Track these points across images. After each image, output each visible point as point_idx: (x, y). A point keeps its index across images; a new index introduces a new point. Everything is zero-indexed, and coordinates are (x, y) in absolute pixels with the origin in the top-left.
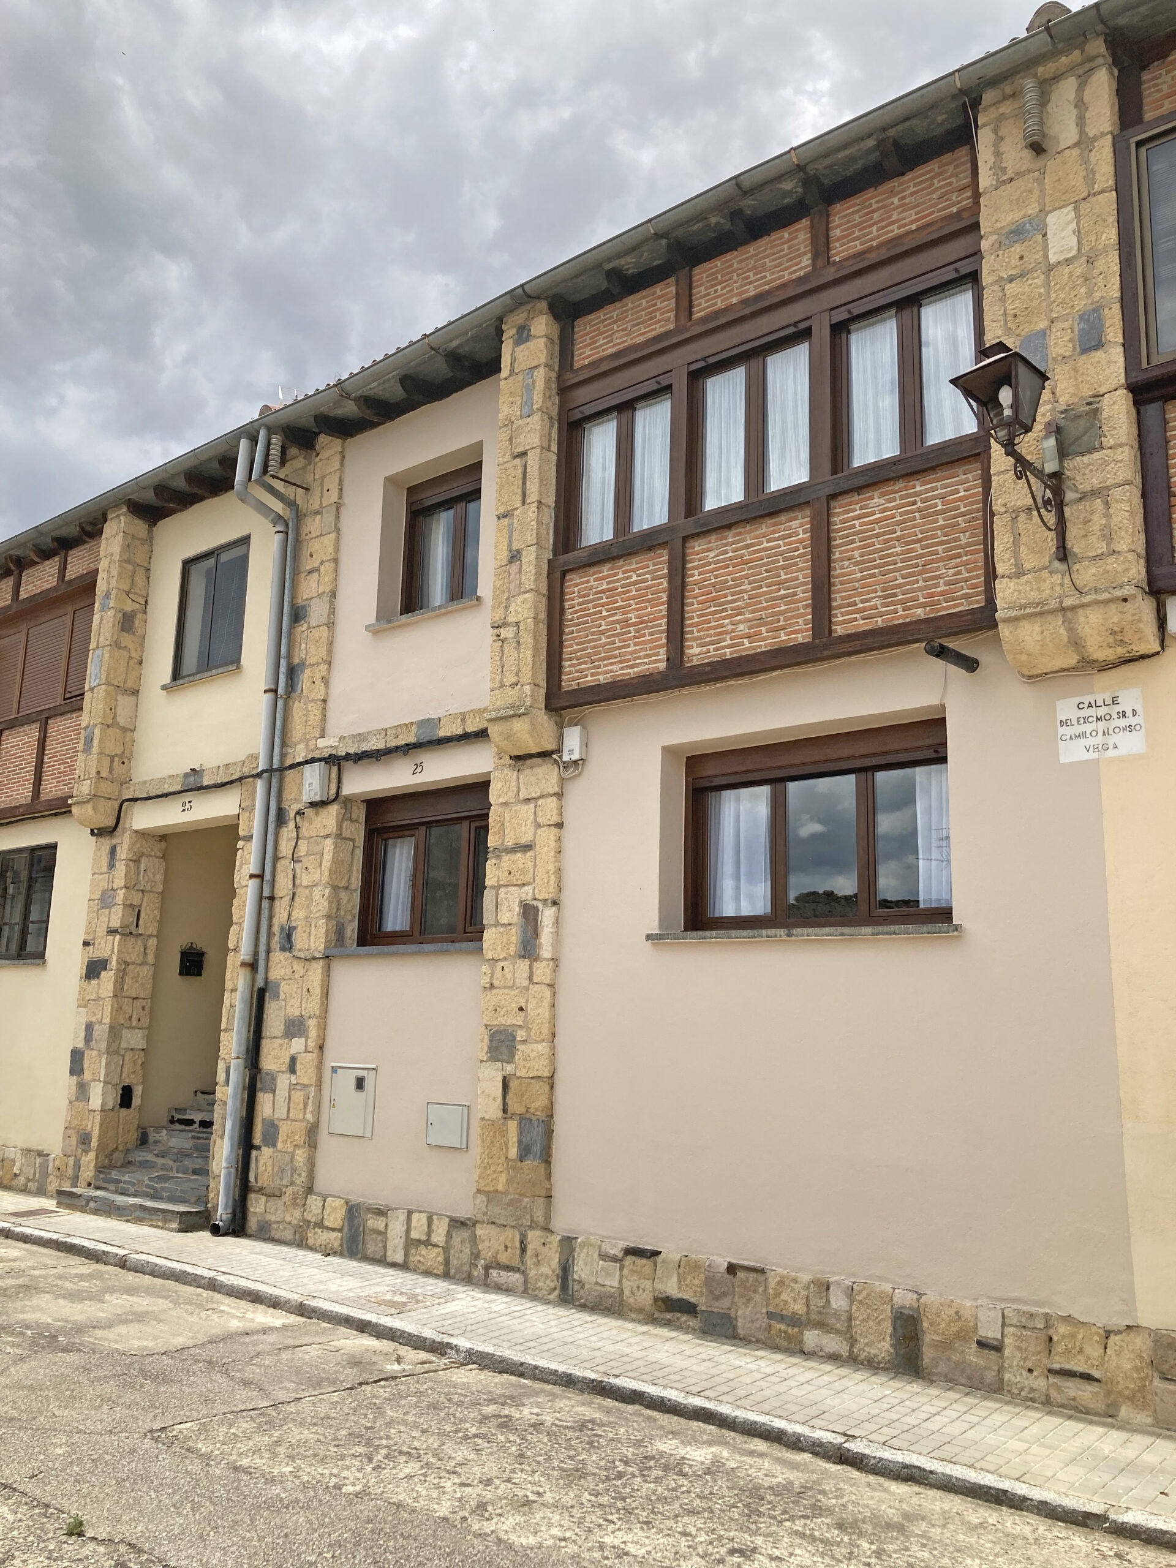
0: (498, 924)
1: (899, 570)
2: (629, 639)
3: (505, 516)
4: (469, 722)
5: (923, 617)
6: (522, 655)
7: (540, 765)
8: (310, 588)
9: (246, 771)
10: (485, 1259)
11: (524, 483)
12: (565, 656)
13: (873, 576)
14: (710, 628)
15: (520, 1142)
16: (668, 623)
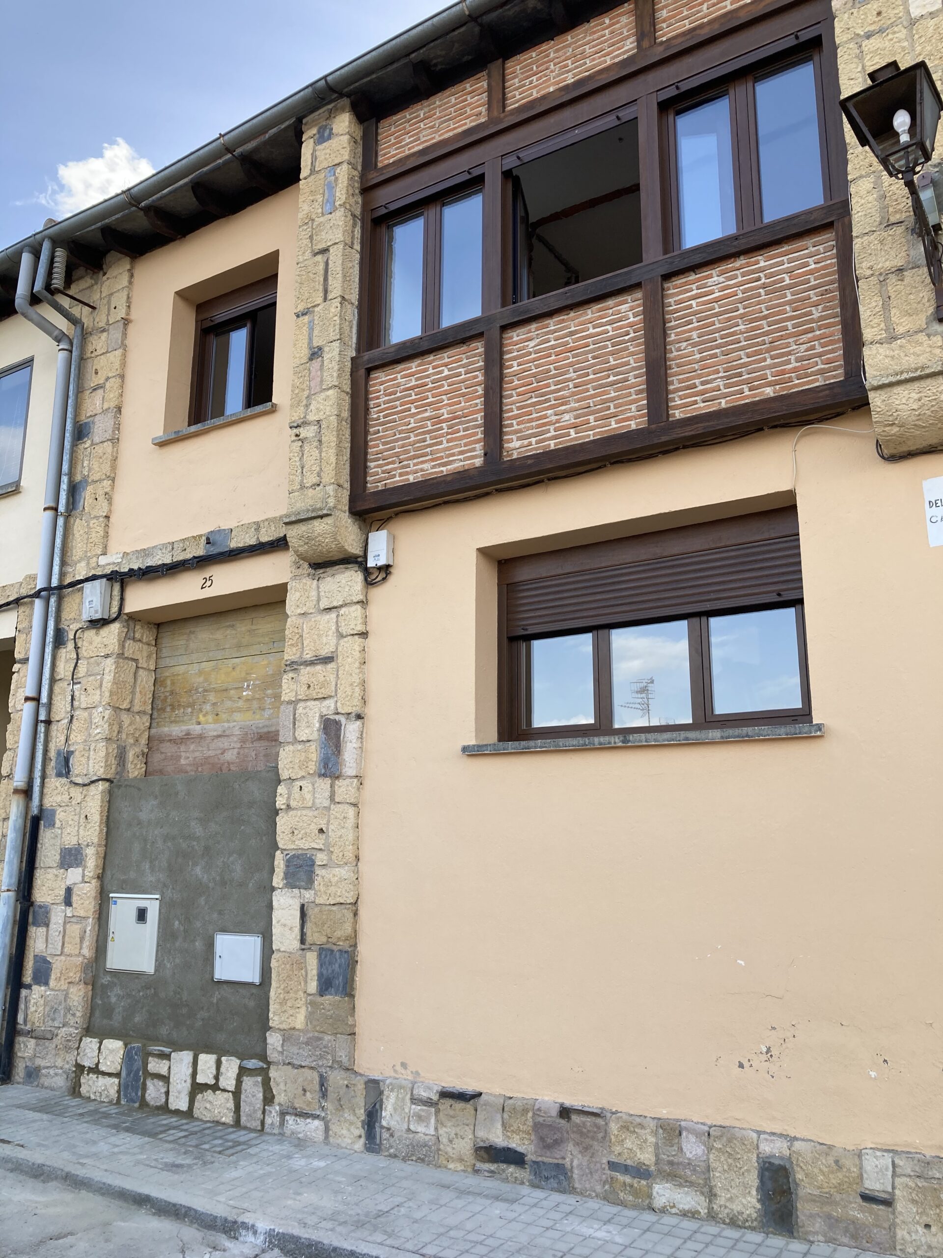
0: (296, 741)
1: (742, 349)
2: (442, 436)
3: (304, 314)
4: (263, 531)
5: (772, 395)
6: (323, 454)
7: (343, 573)
8: (94, 404)
9: (24, 592)
10: (280, 1104)
11: (326, 279)
12: (370, 457)
13: (715, 356)
14: (532, 420)
15: (320, 976)
16: (485, 417)
